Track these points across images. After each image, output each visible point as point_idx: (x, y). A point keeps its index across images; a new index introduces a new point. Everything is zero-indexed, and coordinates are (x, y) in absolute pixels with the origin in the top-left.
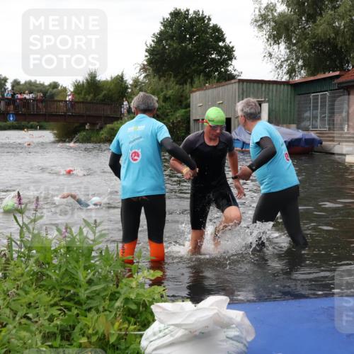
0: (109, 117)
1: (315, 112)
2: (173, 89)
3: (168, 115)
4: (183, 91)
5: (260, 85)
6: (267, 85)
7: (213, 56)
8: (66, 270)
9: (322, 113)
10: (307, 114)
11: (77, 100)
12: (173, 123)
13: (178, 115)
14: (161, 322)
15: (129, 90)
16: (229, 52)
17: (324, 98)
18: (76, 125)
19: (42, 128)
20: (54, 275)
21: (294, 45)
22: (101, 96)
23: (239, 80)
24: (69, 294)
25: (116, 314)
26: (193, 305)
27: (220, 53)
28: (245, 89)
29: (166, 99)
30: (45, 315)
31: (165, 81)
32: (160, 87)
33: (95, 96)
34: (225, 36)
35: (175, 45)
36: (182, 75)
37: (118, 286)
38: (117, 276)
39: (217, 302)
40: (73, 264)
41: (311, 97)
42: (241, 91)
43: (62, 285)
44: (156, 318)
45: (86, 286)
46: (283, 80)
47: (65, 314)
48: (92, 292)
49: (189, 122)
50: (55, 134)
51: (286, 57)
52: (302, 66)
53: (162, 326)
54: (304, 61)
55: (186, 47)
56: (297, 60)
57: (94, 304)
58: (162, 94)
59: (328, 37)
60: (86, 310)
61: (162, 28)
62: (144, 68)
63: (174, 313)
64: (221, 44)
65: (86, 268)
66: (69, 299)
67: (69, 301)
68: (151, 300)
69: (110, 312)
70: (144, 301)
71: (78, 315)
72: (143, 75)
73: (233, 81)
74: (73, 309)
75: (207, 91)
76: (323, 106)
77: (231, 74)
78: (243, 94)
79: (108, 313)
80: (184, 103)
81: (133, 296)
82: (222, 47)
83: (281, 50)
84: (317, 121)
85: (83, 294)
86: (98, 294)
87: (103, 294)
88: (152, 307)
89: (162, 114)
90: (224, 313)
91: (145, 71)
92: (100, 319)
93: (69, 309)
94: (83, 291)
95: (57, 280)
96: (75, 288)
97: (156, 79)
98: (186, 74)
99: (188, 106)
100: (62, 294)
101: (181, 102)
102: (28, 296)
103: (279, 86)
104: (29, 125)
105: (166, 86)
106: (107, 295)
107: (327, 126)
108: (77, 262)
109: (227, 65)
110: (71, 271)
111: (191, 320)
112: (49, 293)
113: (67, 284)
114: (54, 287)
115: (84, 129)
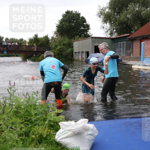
0: (42, 52)
1: (120, 49)
2: (66, 41)
3: (65, 51)
4: (71, 41)
5: (100, 39)
6: (102, 39)
7: (82, 28)
8: (27, 110)
9: (123, 50)
10: (117, 50)
11: (30, 45)
12: (67, 54)
13: (69, 50)
14: (63, 129)
15: (50, 41)
16: (88, 27)
17: (123, 44)
18: (30, 55)
19: (17, 56)
20: (22, 112)
21: (112, 24)
22: (39, 44)
23: (92, 37)
24: (28, 119)
25: (46, 126)
26: (75, 122)
27: (84, 27)
28: (94, 41)
29: (64, 45)
30: (19, 127)
31: (64, 38)
32: (62, 40)
33: (37, 44)
34: (86, 21)
35: (67, 24)
36: (70, 35)
37: (46, 116)
38: (46, 112)
39: (84, 121)
40: (29, 108)
41: (119, 43)
42: (92, 41)
43: (25, 116)
44: (61, 128)
45: (34, 116)
46: (108, 37)
47: (26, 127)
48: (36, 118)
49: (73, 53)
50: (22, 58)
51: (109, 28)
52: (115, 32)
53: (63, 131)
54: (116, 30)
55: (71, 25)
56: (113, 29)
57: (37, 122)
58: (63, 42)
59: (125, 21)
60: (34, 125)
61: (62, 17)
62: (55, 33)
63: (68, 126)
64: (85, 24)
65: (34, 109)
66: (28, 121)
67: (28, 122)
68: (59, 121)
69: (44, 125)
70: (56, 121)
71: (31, 127)
72: (55, 35)
73: (89, 38)
74: (29, 125)
75: (80, 41)
76: (123, 47)
77: (89, 35)
78: (93, 42)
79: (42, 126)
80: (71, 46)
81: (52, 119)
82: (85, 25)
83: (108, 25)
84: (121, 53)
85: (33, 119)
86: (39, 119)
87: (41, 119)
88: (59, 123)
89: (63, 50)
90: (86, 125)
91: (56, 34)
92: (40, 128)
93: (28, 125)
94: (33, 118)
95: (23, 114)
96: (30, 117)
97: (60, 37)
98: (72, 35)
99: (73, 47)
100: (25, 119)
101: (70, 45)
102: (12, 120)
103: (107, 39)
104: (12, 55)
105: (64, 39)
106: (42, 119)
107: (125, 55)
108: (31, 107)
109: (87, 31)
110: (28, 110)
111: (74, 128)
112: (20, 119)
113: (27, 115)
114: (22, 117)
115: (33, 56)
